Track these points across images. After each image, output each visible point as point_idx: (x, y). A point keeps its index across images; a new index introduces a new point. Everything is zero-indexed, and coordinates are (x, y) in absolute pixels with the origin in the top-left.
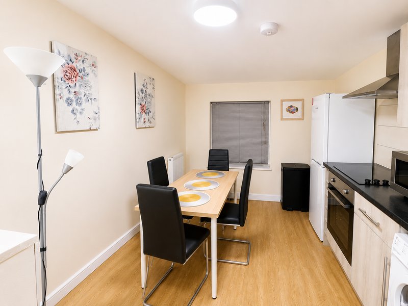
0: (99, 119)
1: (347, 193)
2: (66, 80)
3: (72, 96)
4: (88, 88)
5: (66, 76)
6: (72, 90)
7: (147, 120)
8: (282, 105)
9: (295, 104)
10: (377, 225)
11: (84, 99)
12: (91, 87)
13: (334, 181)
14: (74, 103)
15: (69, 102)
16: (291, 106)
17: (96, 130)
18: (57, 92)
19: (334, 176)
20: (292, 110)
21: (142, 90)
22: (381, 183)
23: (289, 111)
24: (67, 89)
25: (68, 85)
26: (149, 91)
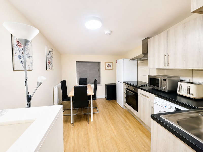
0: (33, 66)
1: (135, 90)
2: (18, 46)
3: (21, 54)
4: (28, 51)
5: (18, 44)
6: (21, 52)
7: (50, 67)
8: (105, 64)
9: (110, 64)
10: (148, 97)
11: (26, 56)
12: (29, 50)
13: (128, 87)
14: (22, 58)
15: (20, 57)
16: (109, 65)
17: (32, 70)
18: (14, 52)
19: (128, 85)
20: (109, 66)
21: (49, 54)
22: (145, 85)
23: (108, 66)
24: (19, 51)
25: (19, 49)
26: (51, 54)
